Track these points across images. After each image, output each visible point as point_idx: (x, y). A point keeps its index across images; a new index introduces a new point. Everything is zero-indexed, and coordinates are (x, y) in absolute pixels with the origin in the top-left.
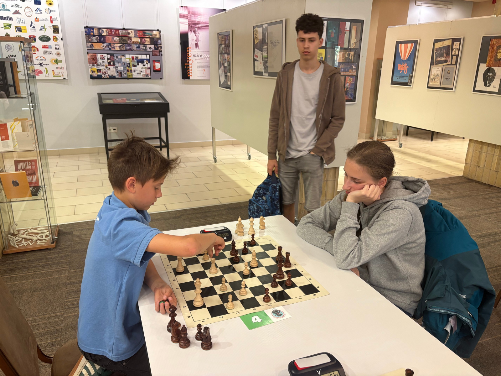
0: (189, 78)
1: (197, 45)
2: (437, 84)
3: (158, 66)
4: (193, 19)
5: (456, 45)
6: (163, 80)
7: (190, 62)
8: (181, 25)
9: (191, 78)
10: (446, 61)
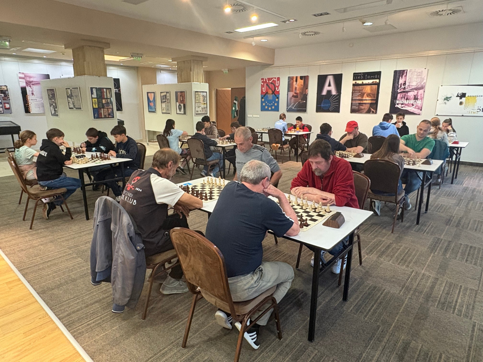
0: (30, 112)
1: (33, 94)
2: (164, 111)
3: (7, 106)
4: (28, 79)
5: (168, 95)
6: (12, 114)
7: (30, 103)
8: (20, 83)
9: (31, 112)
10: (166, 101)
